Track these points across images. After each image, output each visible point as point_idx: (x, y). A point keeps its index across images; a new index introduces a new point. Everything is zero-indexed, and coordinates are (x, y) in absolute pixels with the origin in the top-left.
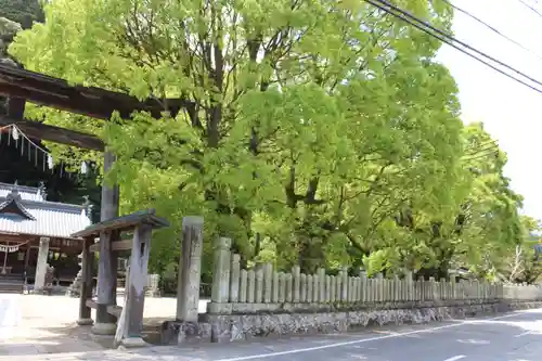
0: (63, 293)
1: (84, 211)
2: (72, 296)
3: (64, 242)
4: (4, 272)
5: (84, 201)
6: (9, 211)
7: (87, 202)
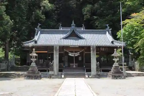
0: (106, 76)
1: (107, 32)
2: (113, 78)
3: (101, 49)
4: (74, 67)
5: (106, 27)
6: (72, 36)
7: (108, 27)
